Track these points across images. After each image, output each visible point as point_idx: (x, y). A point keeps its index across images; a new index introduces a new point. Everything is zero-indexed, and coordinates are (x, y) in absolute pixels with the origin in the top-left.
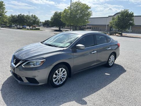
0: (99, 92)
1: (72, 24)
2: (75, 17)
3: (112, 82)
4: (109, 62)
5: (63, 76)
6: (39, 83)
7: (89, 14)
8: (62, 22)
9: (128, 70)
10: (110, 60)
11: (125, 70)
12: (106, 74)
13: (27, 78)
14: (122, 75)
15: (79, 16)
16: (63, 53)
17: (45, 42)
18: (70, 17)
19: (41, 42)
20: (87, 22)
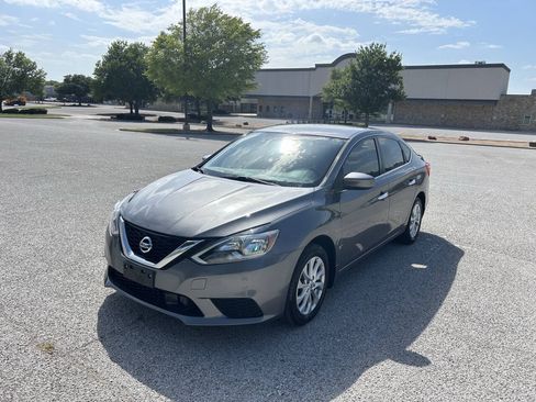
0: (435, 322)
3: (452, 290)
4: (411, 227)
6: (262, 315)
7: (255, 57)
9: (464, 247)
10: (412, 219)
11: (458, 249)
12: (415, 266)
13: (216, 302)
14: (460, 264)
15: (217, 63)
18: (185, 67)
19: (195, 169)
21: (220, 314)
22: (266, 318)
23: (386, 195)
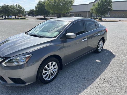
1: (56, 12)
2: (58, 5)
3: (106, 70)
4: (98, 48)
5: (54, 70)
6: (26, 83)
7: (71, 2)
8: (46, 11)
9: (116, 54)
10: (99, 46)
11: (114, 54)
12: (97, 61)
14: (112, 60)
15: (62, 4)
16: (51, 44)
17: (30, 32)
18: (54, 5)
19: (26, 33)
20: (70, 9)
21: (12, 82)
22: (27, 84)
23: (86, 39)
